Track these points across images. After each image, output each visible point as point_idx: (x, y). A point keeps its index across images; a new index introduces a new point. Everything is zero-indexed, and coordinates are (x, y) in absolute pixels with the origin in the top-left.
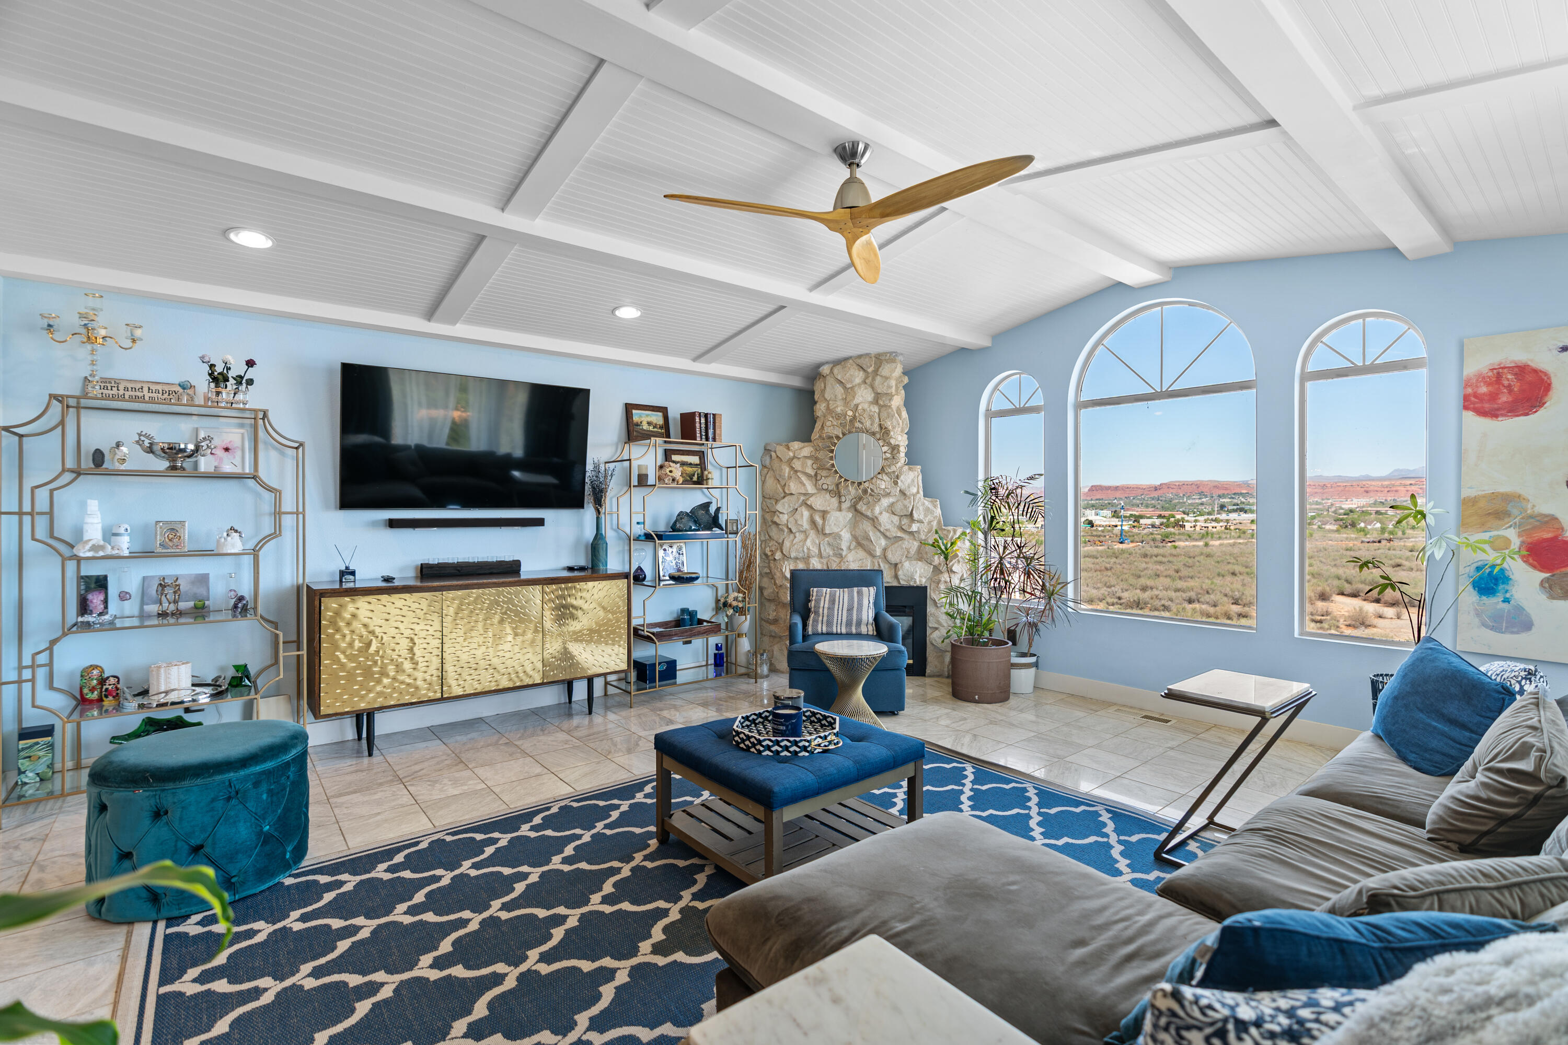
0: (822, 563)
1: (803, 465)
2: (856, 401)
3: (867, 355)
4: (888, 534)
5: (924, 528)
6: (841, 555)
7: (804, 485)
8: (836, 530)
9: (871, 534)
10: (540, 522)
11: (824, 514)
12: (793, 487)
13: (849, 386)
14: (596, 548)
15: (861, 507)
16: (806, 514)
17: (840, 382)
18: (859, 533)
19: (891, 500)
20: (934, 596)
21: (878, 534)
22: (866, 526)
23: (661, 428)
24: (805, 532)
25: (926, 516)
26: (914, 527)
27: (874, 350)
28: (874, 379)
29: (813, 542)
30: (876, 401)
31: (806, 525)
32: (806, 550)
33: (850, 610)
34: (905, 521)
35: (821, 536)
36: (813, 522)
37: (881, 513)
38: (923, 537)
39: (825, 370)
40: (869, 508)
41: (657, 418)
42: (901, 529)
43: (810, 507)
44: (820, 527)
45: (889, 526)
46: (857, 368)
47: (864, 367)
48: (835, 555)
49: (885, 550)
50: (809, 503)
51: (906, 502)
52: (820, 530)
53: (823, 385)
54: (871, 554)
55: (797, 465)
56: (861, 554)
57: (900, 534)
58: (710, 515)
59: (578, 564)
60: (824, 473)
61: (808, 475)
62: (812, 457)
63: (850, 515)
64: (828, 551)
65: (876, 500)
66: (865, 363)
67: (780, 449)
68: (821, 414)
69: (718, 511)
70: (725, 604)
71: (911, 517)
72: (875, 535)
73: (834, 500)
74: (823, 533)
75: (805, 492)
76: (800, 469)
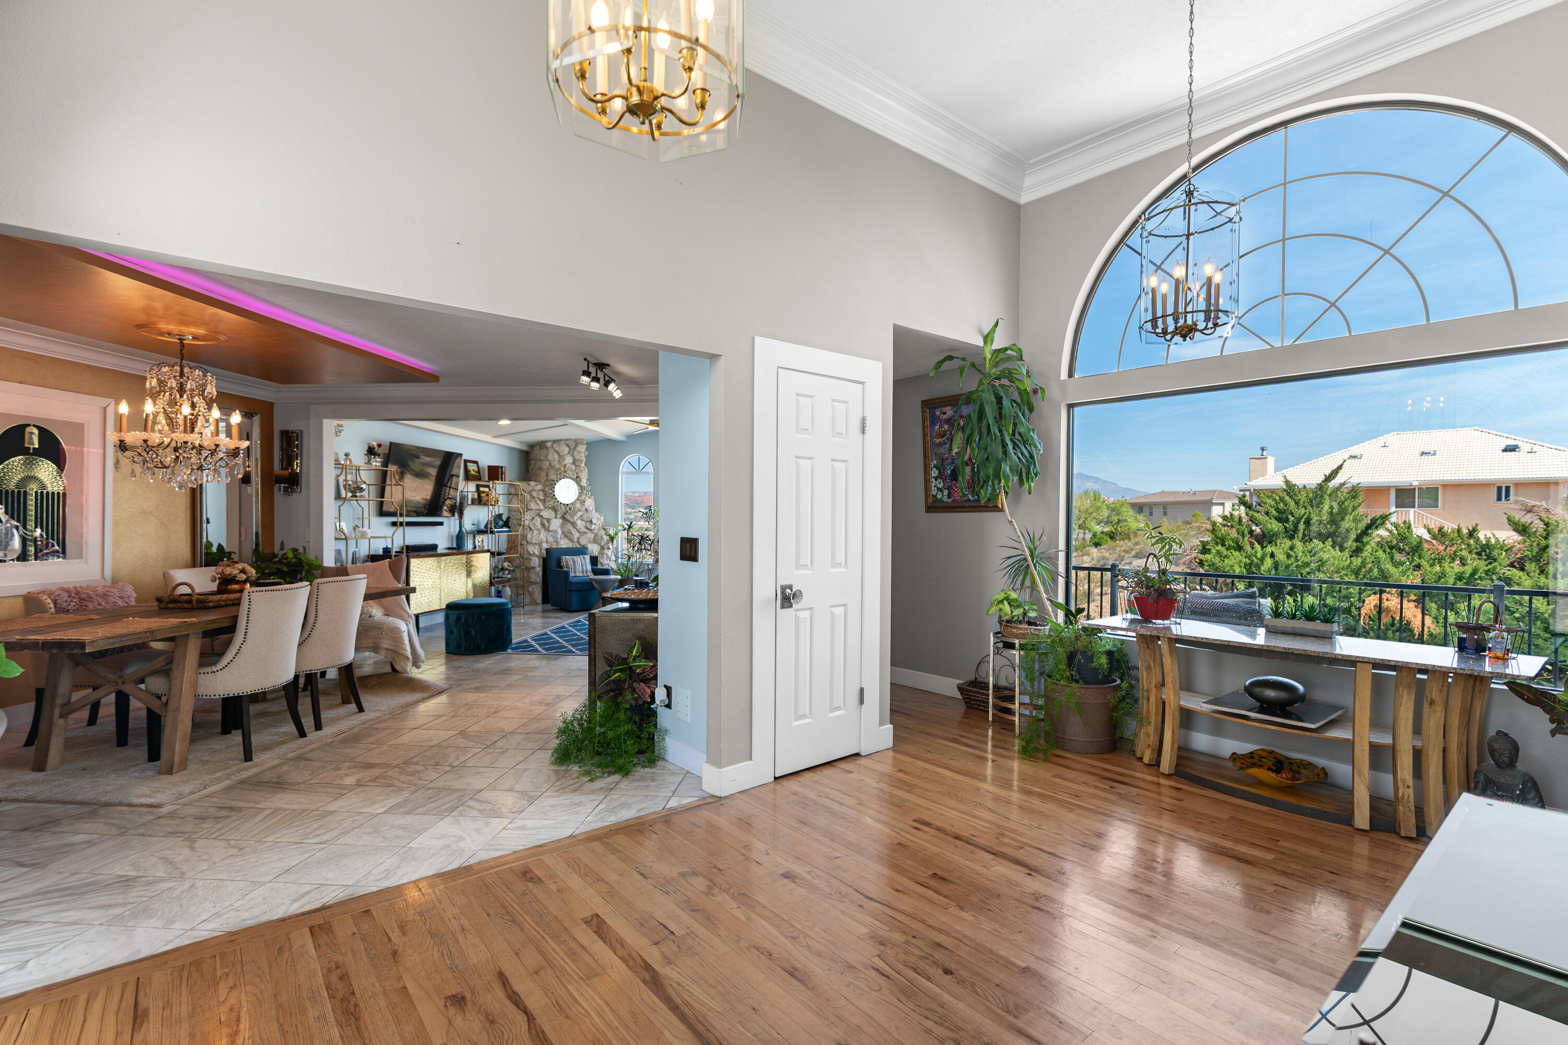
0: (548, 546)
1: (538, 494)
2: (565, 463)
3: (571, 439)
4: (580, 530)
5: (597, 527)
6: (557, 539)
7: (538, 505)
8: (555, 529)
9: (572, 530)
10: (441, 524)
11: (548, 520)
12: (533, 506)
13: (560, 454)
14: (460, 538)
15: (568, 517)
16: (539, 520)
17: (557, 452)
18: (565, 530)
19: (581, 513)
20: (601, 561)
22: (569, 526)
23: (477, 473)
24: (539, 530)
26: (593, 527)
27: (574, 438)
28: (573, 452)
29: (543, 535)
30: (574, 463)
31: (539, 526)
32: (540, 539)
33: (582, 565)
34: (588, 524)
35: (547, 532)
36: (543, 525)
37: (576, 521)
38: (596, 532)
39: (549, 444)
40: (571, 517)
41: (475, 467)
42: (587, 528)
43: (541, 517)
44: (547, 527)
45: (581, 527)
47: (570, 445)
51: (588, 514)
54: (572, 541)
55: (534, 494)
56: (567, 541)
58: (503, 520)
59: (450, 546)
60: (549, 499)
61: (540, 499)
62: (542, 490)
63: (561, 521)
64: (551, 539)
65: (575, 513)
66: (570, 443)
67: (522, 485)
68: (545, 467)
69: (508, 518)
70: (502, 569)
71: (591, 522)
72: (574, 531)
73: (553, 513)
74: (548, 530)
75: (539, 508)
76: (536, 496)
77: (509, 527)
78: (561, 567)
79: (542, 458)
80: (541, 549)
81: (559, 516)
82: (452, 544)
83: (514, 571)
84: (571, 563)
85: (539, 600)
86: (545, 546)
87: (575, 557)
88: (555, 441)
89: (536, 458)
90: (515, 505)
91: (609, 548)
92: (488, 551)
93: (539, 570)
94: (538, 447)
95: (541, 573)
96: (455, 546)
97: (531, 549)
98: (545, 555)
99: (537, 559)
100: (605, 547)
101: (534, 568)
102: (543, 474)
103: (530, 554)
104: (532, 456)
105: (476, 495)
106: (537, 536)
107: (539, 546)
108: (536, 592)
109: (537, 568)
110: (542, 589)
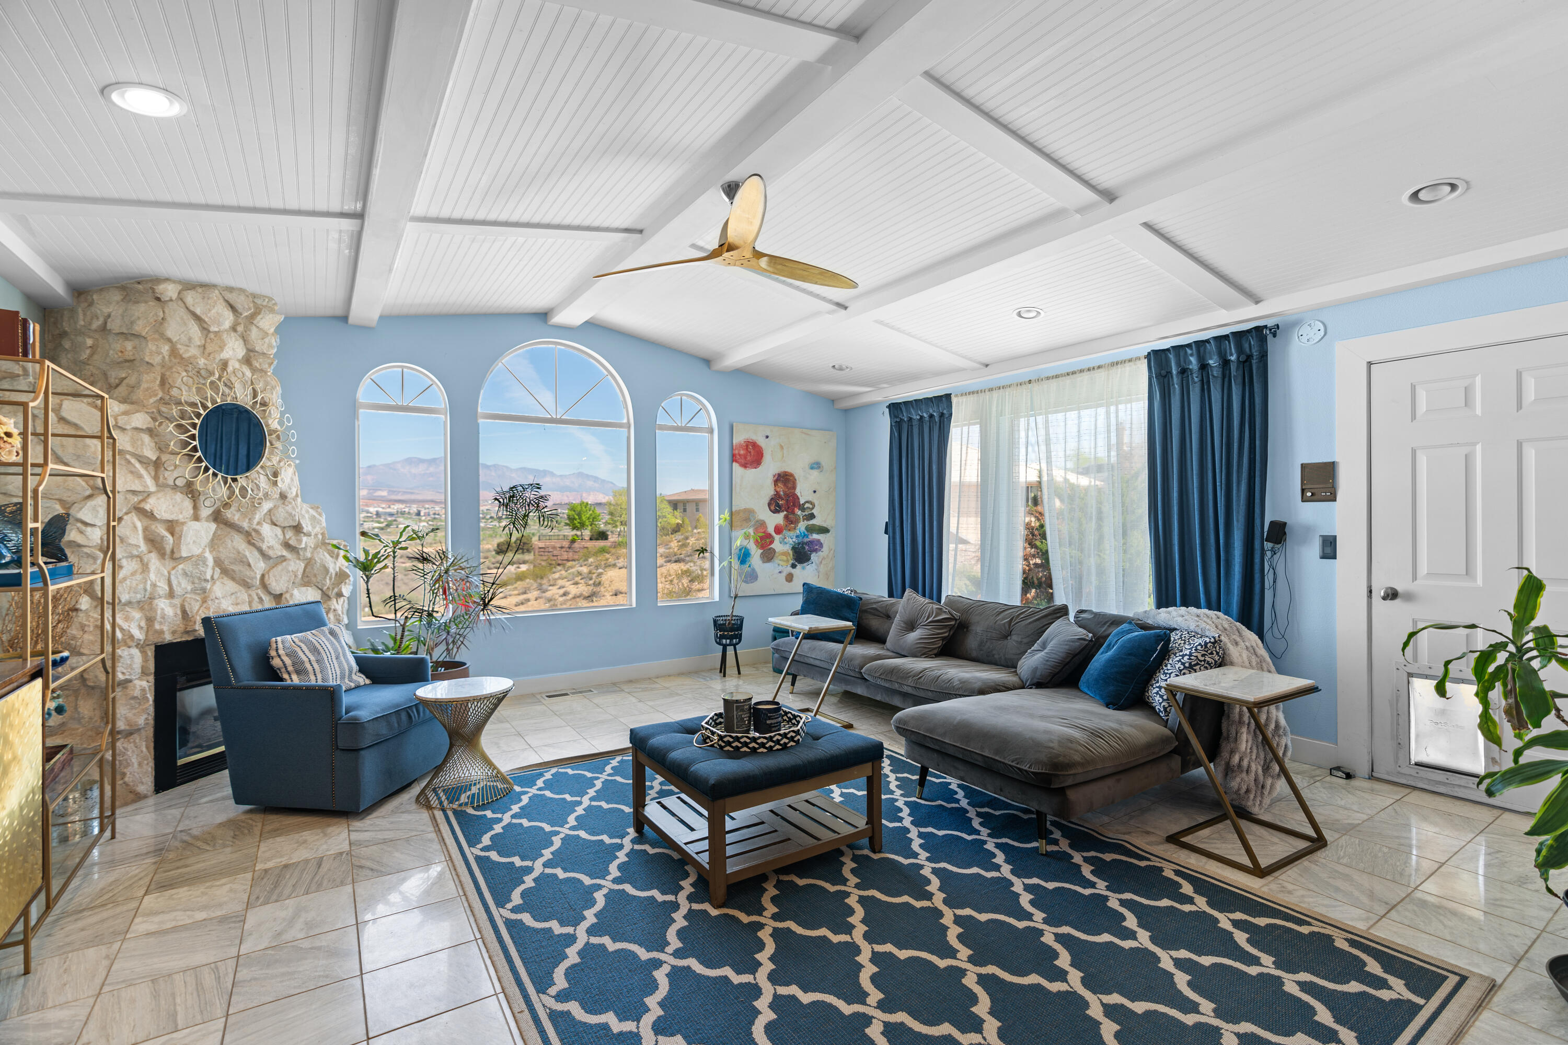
0: (173, 606)
1: (133, 442)
2: (225, 355)
3: (242, 291)
4: (271, 553)
6: (204, 590)
7: (140, 477)
8: (197, 551)
9: (247, 553)
11: (172, 526)
13: (214, 328)
15: (232, 514)
16: (140, 526)
17: (197, 318)
18: (224, 554)
21: (256, 553)
22: (238, 543)
24: (140, 557)
25: (314, 527)
26: (302, 541)
27: (250, 287)
28: (247, 329)
29: (158, 571)
31: (143, 547)
32: (148, 587)
34: (290, 534)
35: (169, 564)
36: (154, 542)
37: (259, 523)
38: (309, 555)
39: (170, 291)
40: (244, 515)
42: (287, 545)
43: (149, 515)
44: (168, 549)
45: (270, 543)
46: (224, 304)
47: (239, 307)
48: (194, 591)
49: (263, 576)
50: (148, 507)
51: (289, 508)
52: (168, 551)
53: (160, 314)
54: (247, 587)
56: (231, 586)
57: (285, 553)
61: (142, 460)
62: (150, 431)
63: (213, 526)
64: (182, 585)
65: (254, 506)
66: (241, 302)
68: (157, 360)
71: (297, 528)
72: (252, 556)
73: (188, 504)
74: (174, 556)
75: (140, 488)
76: (128, 448)
78: (274, 675)
79: (141, 327)
80: (150, 620)
81: (205, 512)
84: (305, 655)
85: (146, 783)
86: (165, 607)
87: (308, 635)
88: (189, 286)
89: (104, 328)
91: (340, 595)
95: (151, 697)
97: (115, 625)
99: (135, 652)
100: (332, 594)
101: (124, 684)
102: (150, 380)
103: (119, 642)
106: (139, 577)
107: (142, 609)
108: (134, 760)
109: (138, 683)
110: (152, 745)
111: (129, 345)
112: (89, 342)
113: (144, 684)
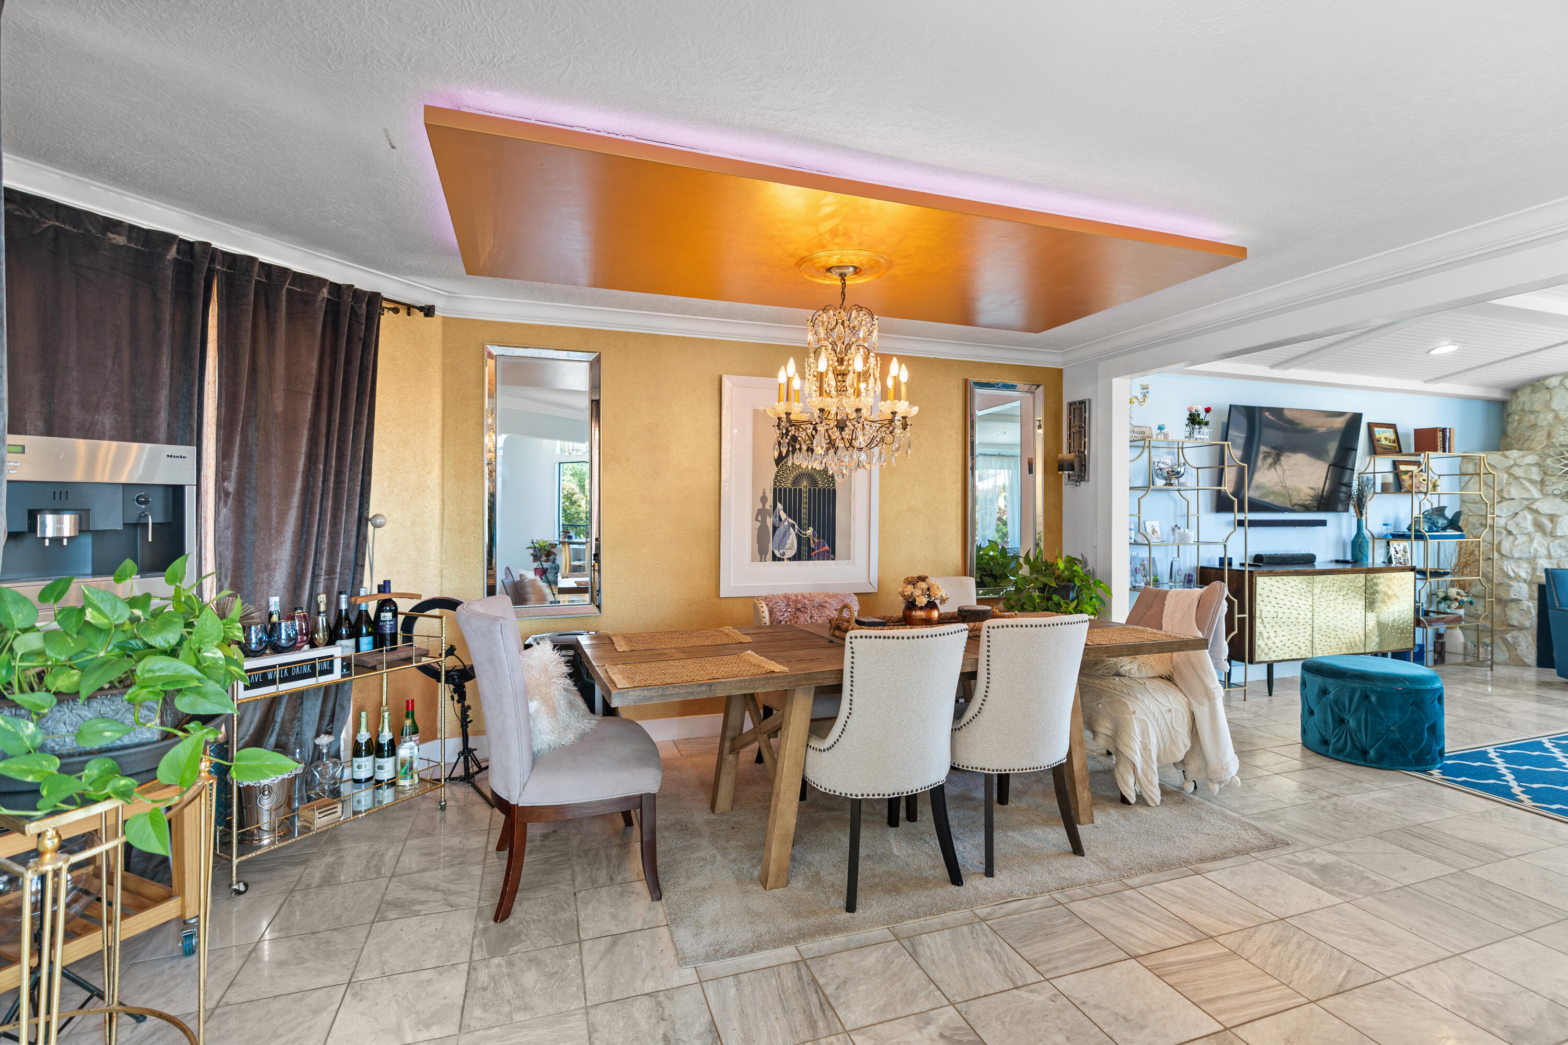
0: (1552, 564)
1: (1527, 472)
7: (1529, 490)
10: (1323, 523)
11: (1552, 518)
12: (1514, 492)
14: (1358, 544)
16: (1529, 517)
23: (1394, 442)
24: (1529, 534)
29: (1540, 543)
31: (1530, 528)
32: (1532, 551)
35: (1550, 539)
36: (1539, 526)
41: (1390, 434)
43: (1535, 511)
44: (1548, 530)
50: (1534, 507)
52: (1549, 533)
53: (1548, 397)
55: (1518, 472)
58: (1446, 518)
59: (1341, 558)
60: (1554, 479)
61: (1532, 482)
62: (1537, 464)
64: (1559, 552)
67: (1494, 458)
68: (1545, 423)
69: (1458, 515)
70: (1446, 598)
74: (1553, 535)
75: (1528, 497)
76: (1522, 475)
77: (1460, 530)
79: (1537, 407)
80: (1534, 569)
82: (1345, 554)
83: (1471, 603)
85: (1531, 660)
86: (1544, 563)
89: (1523, 410)
90: (1473, 491)
92: (1413, 569)
93: (1532, 607)
94: (1528, 390)
95: (1534, 612)
96: (1349, 557)
97: (1510, 567)
98: (1543, 580)
99: (1525, 588)
101: (1517, 601)
102: (1540, 437)
103: (1509, 577)
104: (1513, 407)
105: (1390, 478)
106: (1526, 545)
107: (1529, 563)
108: (1523, 644)
109: (1526, 602)
110: (1536, 640)
111: (1532, 417)
112: (1517, 418)
113: (1530, 604)
